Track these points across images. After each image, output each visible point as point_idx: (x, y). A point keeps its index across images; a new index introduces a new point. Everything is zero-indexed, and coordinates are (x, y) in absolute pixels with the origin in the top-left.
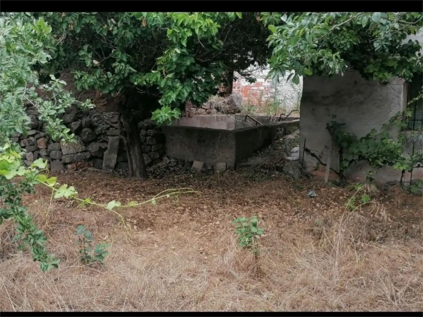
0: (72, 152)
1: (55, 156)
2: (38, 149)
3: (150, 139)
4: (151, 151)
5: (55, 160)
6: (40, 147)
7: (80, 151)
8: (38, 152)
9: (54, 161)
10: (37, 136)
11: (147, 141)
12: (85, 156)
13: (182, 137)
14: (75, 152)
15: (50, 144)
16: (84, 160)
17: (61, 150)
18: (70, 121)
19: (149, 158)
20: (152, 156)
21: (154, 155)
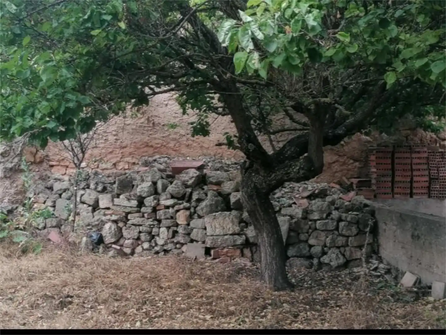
0: (218, 233)
1: (197, 236)
2: (177, 225)
3: (344, 226)
4: (348, 246)
5: (197, 241)
6: (179, 223)
7: (230, 232)
8: (175, 228)
9: (195, 242)
10: (176, 208)
11: (340, 227)
12: (235, 241)
13: (395, 228)
14: (222, 234)
15: (193, 219)
16: (232, 246)
17: (205, 229)
18: (229, 191)
19: (340, 256)
20: (347, 254)
21: (351, 253)
